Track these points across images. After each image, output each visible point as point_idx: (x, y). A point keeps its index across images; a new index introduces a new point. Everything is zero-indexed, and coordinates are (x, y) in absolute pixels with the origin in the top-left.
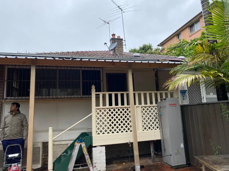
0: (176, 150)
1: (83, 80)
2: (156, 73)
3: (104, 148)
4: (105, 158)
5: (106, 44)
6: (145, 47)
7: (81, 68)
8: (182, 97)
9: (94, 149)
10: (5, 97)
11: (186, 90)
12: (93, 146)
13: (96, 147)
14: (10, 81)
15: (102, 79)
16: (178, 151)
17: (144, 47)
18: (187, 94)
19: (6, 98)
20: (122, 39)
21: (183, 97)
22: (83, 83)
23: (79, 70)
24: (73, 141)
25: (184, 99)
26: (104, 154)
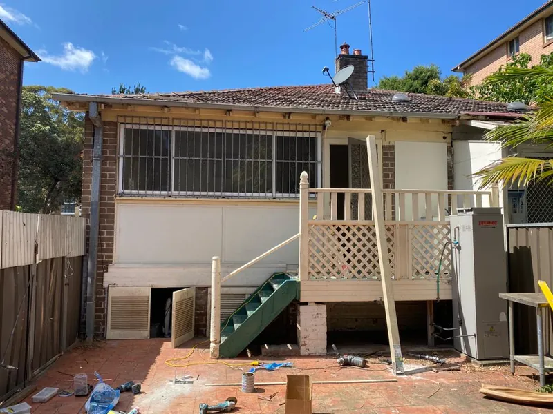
0: (488, 325)
1: (279, 157)
2: (450, 145)
3: (324, 307)
4: (324, 329)
5: (327, 69)
6: (421, 73)
7: (275, 132)
8: (512, 206)
9: (302, 308)
10: (120, 190)
11: (523, 191)
12: (301, 301)
13: (306, 304)
14: (130, 158)
15: (319, 158)
16: (492, 327)
17: (417, 72)
18: (524, 199)
19: (123, 193)
20: (366, 57)
21: (514, 206)
22: (279, 165)
23: (271, 137)
24: (256, 289)
25: (515, 212)
26: (325, 321)
